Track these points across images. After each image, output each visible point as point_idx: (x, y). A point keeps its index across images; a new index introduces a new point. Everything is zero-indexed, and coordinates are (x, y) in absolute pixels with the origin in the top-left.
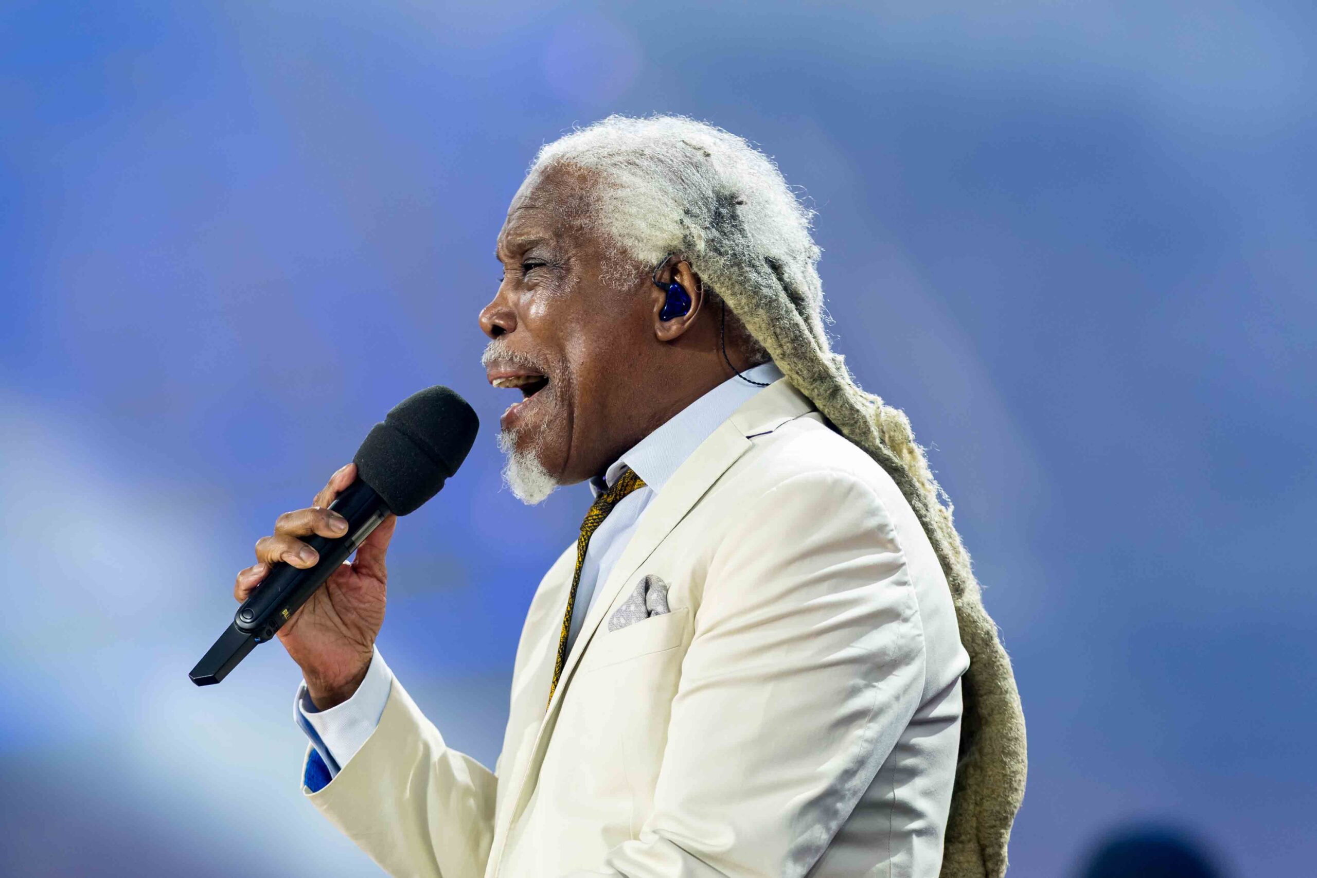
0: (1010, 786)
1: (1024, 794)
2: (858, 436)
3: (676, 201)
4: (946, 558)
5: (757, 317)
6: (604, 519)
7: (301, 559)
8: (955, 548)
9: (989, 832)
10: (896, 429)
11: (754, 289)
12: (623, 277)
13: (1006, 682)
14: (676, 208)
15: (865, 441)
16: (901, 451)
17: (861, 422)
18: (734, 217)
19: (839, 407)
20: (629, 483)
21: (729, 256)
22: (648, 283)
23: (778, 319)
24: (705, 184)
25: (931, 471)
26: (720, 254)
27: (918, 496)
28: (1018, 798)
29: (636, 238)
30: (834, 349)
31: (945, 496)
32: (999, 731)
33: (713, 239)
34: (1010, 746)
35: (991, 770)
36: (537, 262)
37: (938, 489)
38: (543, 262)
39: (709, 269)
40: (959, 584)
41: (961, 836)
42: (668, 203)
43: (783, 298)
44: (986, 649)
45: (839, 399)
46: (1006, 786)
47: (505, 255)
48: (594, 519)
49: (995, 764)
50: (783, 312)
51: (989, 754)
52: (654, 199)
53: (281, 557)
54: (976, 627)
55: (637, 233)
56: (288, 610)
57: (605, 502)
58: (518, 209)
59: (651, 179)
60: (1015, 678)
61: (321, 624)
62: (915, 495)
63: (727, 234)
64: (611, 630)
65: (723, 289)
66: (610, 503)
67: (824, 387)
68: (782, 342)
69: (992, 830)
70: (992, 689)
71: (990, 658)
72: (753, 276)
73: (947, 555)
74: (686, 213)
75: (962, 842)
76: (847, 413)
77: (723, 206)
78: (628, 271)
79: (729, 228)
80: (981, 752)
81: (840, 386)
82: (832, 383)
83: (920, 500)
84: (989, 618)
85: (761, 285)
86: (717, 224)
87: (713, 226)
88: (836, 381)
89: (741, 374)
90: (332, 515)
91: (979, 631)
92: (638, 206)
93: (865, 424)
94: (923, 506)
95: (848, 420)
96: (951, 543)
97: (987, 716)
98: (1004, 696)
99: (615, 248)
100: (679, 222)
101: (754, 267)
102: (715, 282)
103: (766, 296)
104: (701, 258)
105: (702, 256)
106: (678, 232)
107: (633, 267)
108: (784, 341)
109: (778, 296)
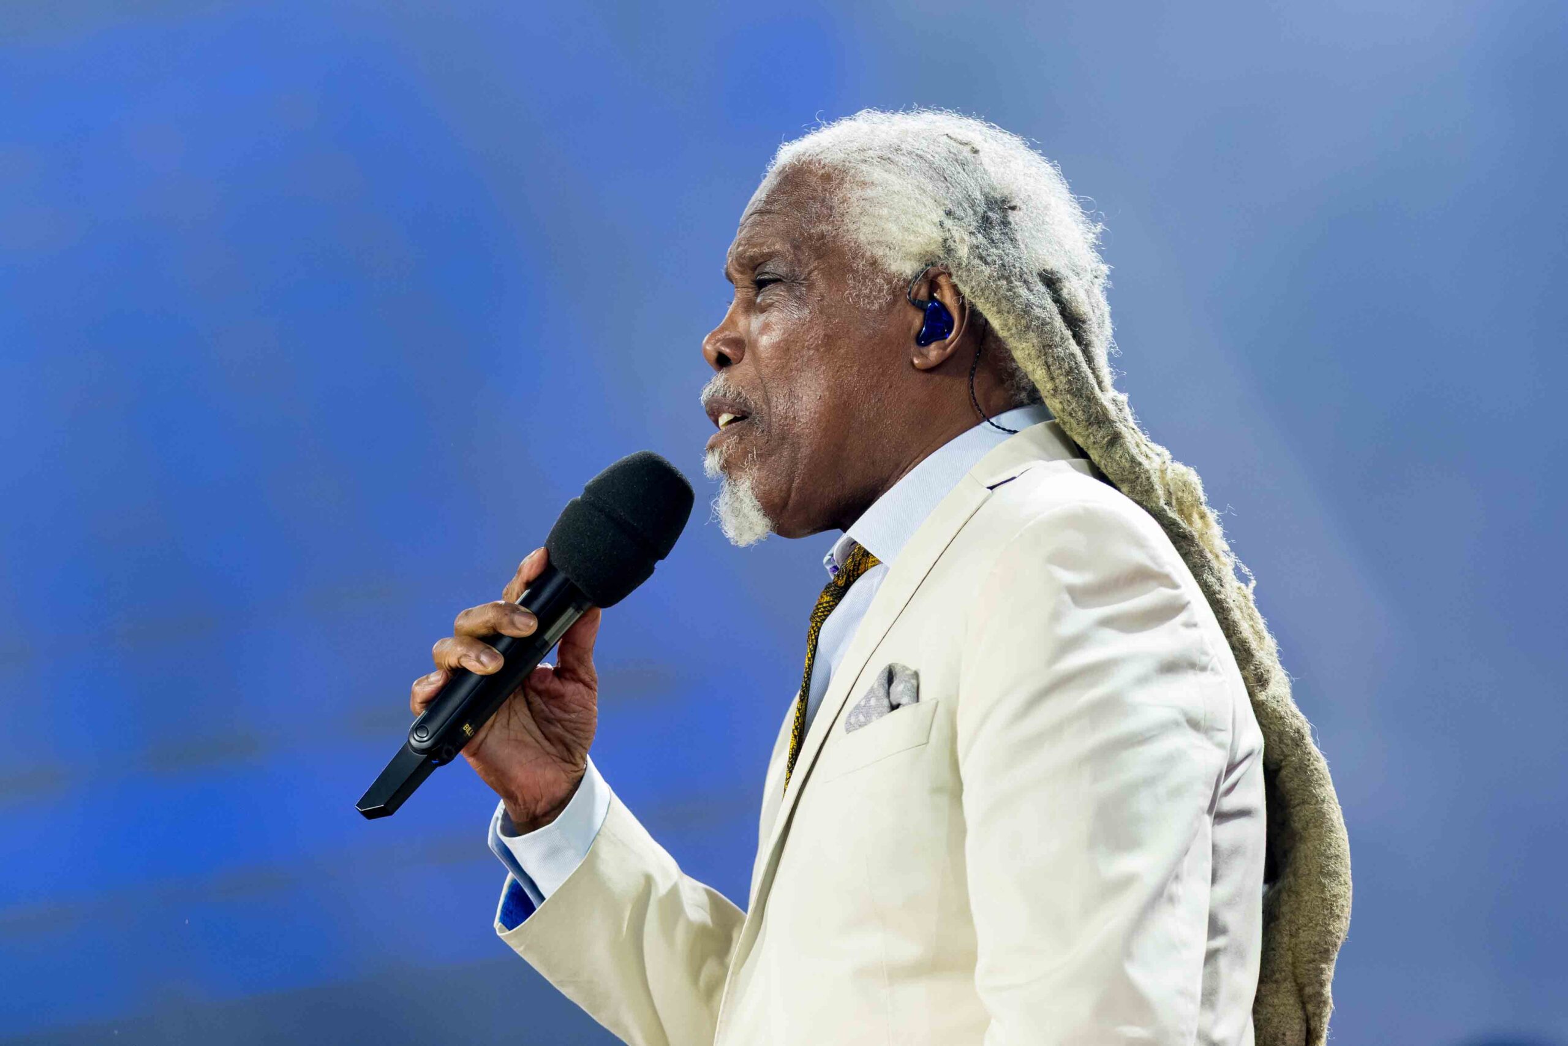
0: (1331, 913)
1: (1349, 922)
2: (1140, 494)
3: (935, 201)
4: (1246, 642)
5: (1026, 342)
6: (836, 607)
7: (482, 663)
8: (1258, 633)
9: (1307, 967)
10: (1184, 489)
11: (1025, 307)
12: (874, 293)
13: (1322, 789)
14: (935, 208)
15: (1146, 498)
16: (1190, 515)
17: (1144, 478)
18: (1006, 224)
19: (1117, 458)
21: (997, 266)
22: (902, 302)
23: (1050, 347)
24: (971, 183)
25: (1227, 541)
26: (986, 263)
27: (1211, 569)
28: (1342, 927)
29: (887, 245)
30: (1118, 387)
31: (1245, 571)
32: (1316, 848)
33: (978, 246)
34: (1329, 865)
35: (1309, 894)
36: (771, 277)
37: (1235, 562)
38: (779, 277)
39: (971, 280)
40: (1262, 673)
42: (926, 203)
43: (1059, 322)
44: (1297, 750)
45: (1119, 448)
46: (1326, 912)
47: (736, 270)
48: (824, 608)
49: (1312, 888)
50: (1057, 338)
51: (1304, 875)
52: (909, 199)
53: (459, 662)
54: (1286, 722)
55: (890, 239)
56: (470, 725)
57: (835, 586)
58: (751, 215)
59: (907, 175)
60: (1334, 785)
61: (517, 739)
63: (996, 241)
64: (848, 729)
65: (988, 305)
66: (842, 587)
67: (1101, 433)
68: (1054, 374)
69: (1311, 965)
70: (1306, 797)
71: (1301, 760)
72: (1023, 292)
73: (1246, 638)
74: (947, 214)
75: (1276, 982)
76: (1127, 465)
77: (992, 210)
78: (878, 286)
79: (999, 236)
80: (1295, 875)
81: (1120, 433)
82: (1111, 429)
84: (1300, 714)
85: (1033, 304)
86: (984, 230)
87: (979, 232)
88: (1118, 428)
89: (991, 420)
90: (520, 610)
91: (1288, 730)
92: (889, 208)
93: (1148, 480)
94: (1216, 581)
95: (1129, 474)
96: (1252, 627)
97: (1301, 831)
98: (1320, 806)
99: (863, 258)
100: (938, 224)
101: (1026, 282)
102: (978, 297)
103: (1039, 317)
104: (963, 266)
105: (964, 264)
106: (937, 235)
107: (884, 281)
108: (1056, 374)
109: (1053, 319)
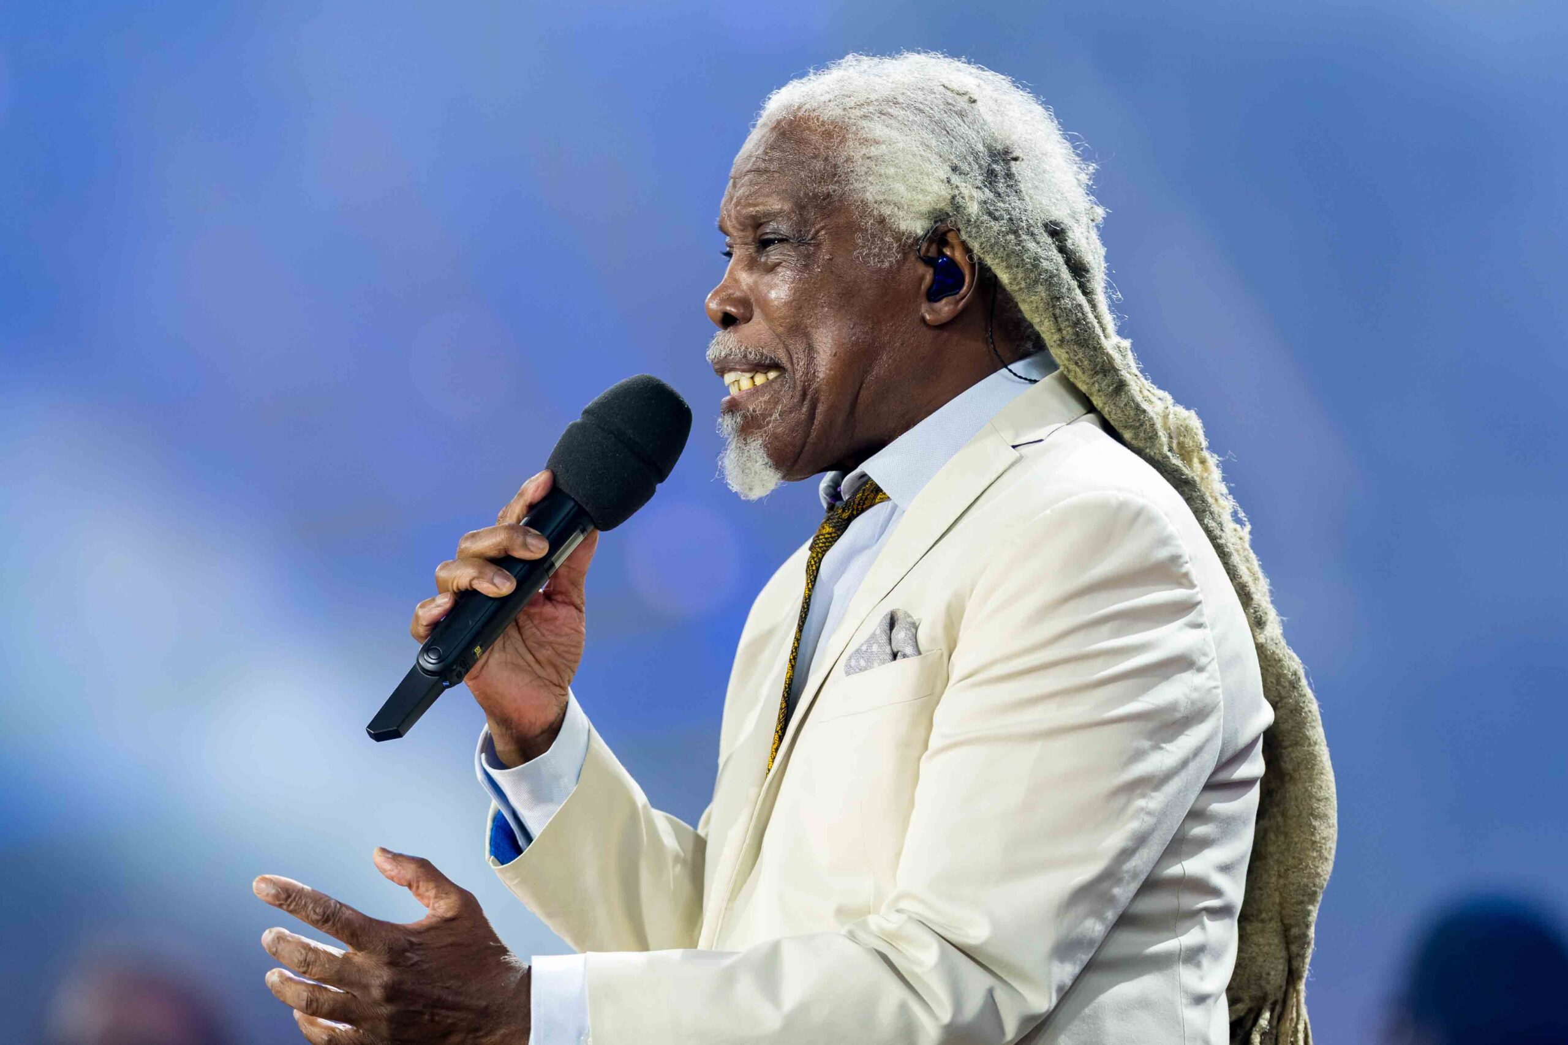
0: (1320, 855)
1: (1333, 863)
2: (1143, 441)
3: (940, 157)
4: (1246, 586)
5: (1034, 295)
6: (838, 539)
7: (495, 585)
8: (1254, 574)
9: (1295, 909)
10: (1186, 434)
11: (1033, 261)
12: (883, 251)
13: (1314, 732)
14: (941, 164)
15: (1150, 448)
16: (1192, 460)
17: (1148, 425)
18: (1009, 175)
19: (1122, 405)
20: (869, 497)
21: (1005, 221)
22: (912, 258)
23: (1058, 298)
24: (974, 136)
25: (1226, 485)
26: (996, 219)
27: (1210, 514)
28: (1327, 868)
29: (895, 204)
30: (1120, 332)
31: (1242, 514)
32: (1307, 790)
33: (985, 201)
34: (1319, 808)
35: (1298, 836)
36: (775, 237)
37: (1233, 505)
38: (784, 237)
39: (980, 237)
40: (1261, 616)
41: (1261, 913)
42: (932, 160)
43: (1065, 274)
44: (1293, 692)
45: (1123, 396)
46: (1315, 855)
47: (733, 227)
48: (826, 539)
49: (1302, 829)
50: (1064, 290)
51: (1295, 817)
52: (914, 156)
53: (471, 585)
54: (1282, 667)
55: (897, 198)
56: (481, 647)
57: (839, 518)
58: (747, 172)
59: (909, 131)
60: (1324, 727)
61: (512, 663)
62: (1208, 512)
63: (1002, 195)
64: (848, 674)
65: (997, 260)
66: (846, 520)
67: (1106, 381)
68: (1061, 325)
69: (1300, 907)
70: (1299, 739)
71: (1296, 704)
73: (1246, 583)
74: (953, 170)
75: (1263, 921)
76: (1132, 413)
77: (996, 162)
78: (888, 244)
79: (1004, 189)
80: (1284, 814)
81: (1125, 381)
82: (1116, 377)
83: (1213, 519)
84: (1294, 656)
85: (1041, 257)
86: (990, 183)
87: (985, 186)
88: (1122, 375)
89: (1009, 367)
90: (530, 532)
91: (1285, 672)
92: (896, 166)
93: (1152, 427)
94: (1217, 525)
95: (1133, 422)
96: (1248, 568)
97: (1292, 772)
98: (1312, 748)
99: (871, 216)
100: (946, 180)
101: (1032, 234)
102: (987, 252)
103: (1047, 270)
104: (972, 223)
105: (973, 220)
106: (945, 192)
107: (893, 238)
108: (1064, 325)
109: (1060, 271)
